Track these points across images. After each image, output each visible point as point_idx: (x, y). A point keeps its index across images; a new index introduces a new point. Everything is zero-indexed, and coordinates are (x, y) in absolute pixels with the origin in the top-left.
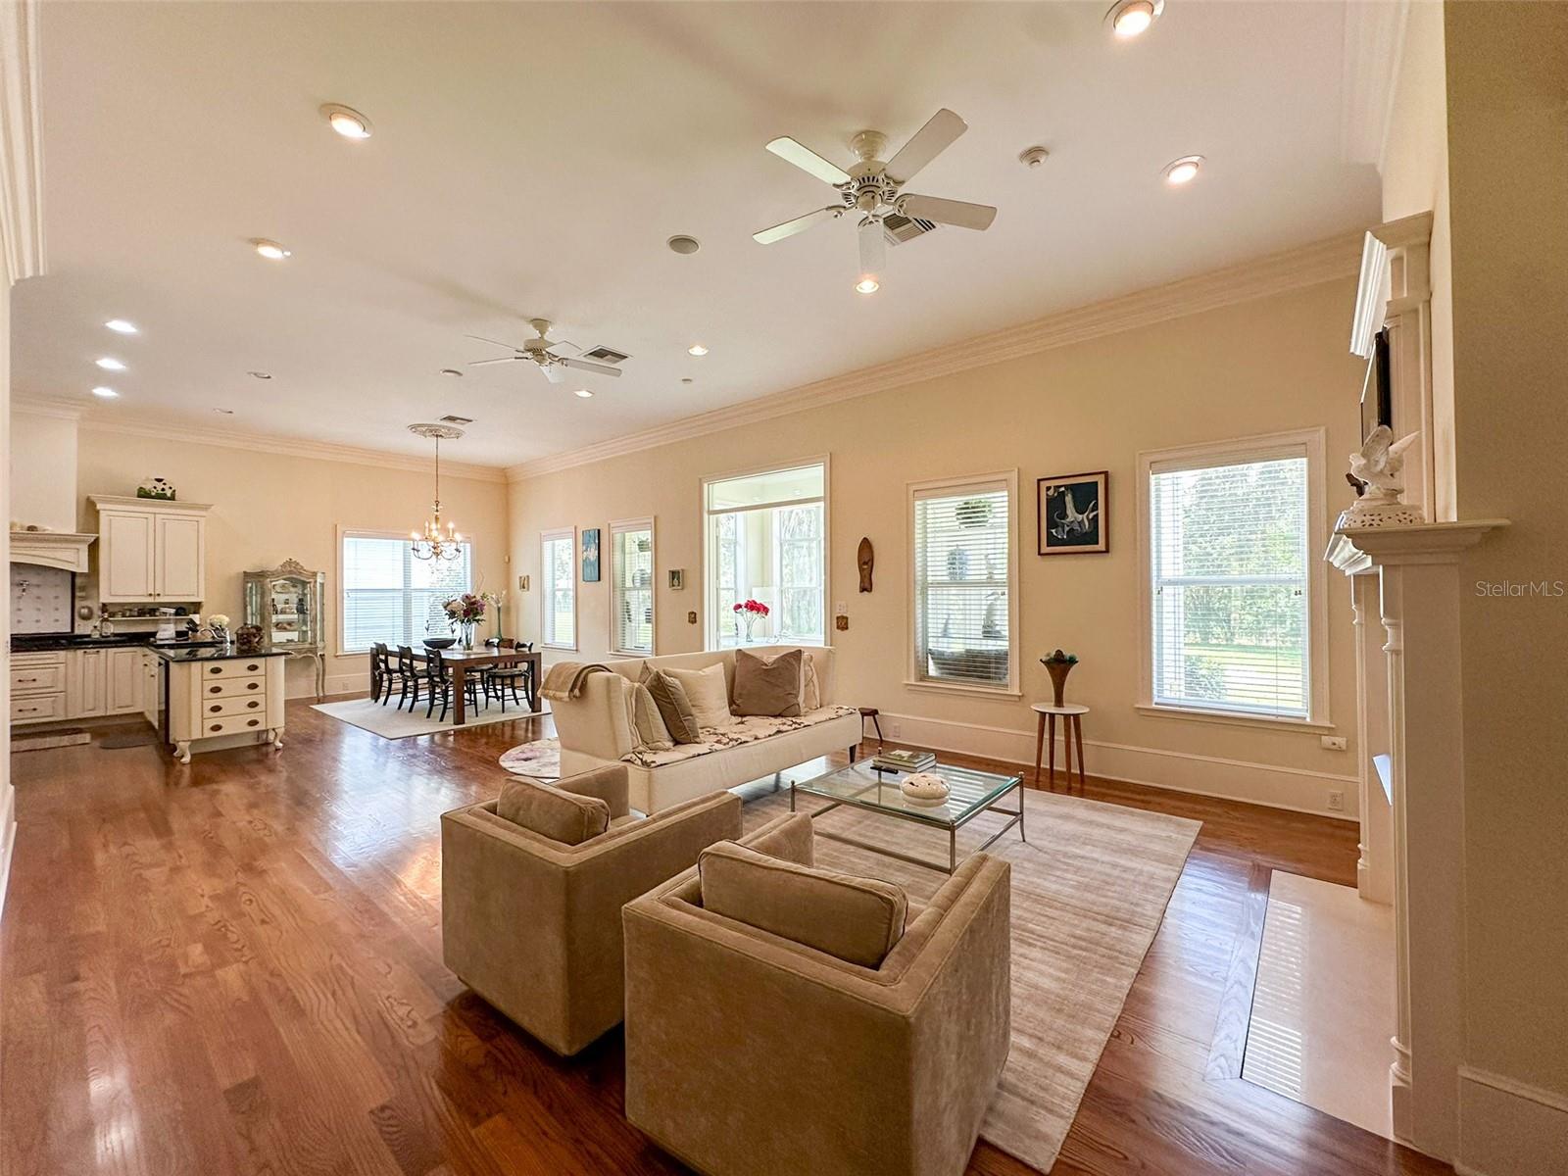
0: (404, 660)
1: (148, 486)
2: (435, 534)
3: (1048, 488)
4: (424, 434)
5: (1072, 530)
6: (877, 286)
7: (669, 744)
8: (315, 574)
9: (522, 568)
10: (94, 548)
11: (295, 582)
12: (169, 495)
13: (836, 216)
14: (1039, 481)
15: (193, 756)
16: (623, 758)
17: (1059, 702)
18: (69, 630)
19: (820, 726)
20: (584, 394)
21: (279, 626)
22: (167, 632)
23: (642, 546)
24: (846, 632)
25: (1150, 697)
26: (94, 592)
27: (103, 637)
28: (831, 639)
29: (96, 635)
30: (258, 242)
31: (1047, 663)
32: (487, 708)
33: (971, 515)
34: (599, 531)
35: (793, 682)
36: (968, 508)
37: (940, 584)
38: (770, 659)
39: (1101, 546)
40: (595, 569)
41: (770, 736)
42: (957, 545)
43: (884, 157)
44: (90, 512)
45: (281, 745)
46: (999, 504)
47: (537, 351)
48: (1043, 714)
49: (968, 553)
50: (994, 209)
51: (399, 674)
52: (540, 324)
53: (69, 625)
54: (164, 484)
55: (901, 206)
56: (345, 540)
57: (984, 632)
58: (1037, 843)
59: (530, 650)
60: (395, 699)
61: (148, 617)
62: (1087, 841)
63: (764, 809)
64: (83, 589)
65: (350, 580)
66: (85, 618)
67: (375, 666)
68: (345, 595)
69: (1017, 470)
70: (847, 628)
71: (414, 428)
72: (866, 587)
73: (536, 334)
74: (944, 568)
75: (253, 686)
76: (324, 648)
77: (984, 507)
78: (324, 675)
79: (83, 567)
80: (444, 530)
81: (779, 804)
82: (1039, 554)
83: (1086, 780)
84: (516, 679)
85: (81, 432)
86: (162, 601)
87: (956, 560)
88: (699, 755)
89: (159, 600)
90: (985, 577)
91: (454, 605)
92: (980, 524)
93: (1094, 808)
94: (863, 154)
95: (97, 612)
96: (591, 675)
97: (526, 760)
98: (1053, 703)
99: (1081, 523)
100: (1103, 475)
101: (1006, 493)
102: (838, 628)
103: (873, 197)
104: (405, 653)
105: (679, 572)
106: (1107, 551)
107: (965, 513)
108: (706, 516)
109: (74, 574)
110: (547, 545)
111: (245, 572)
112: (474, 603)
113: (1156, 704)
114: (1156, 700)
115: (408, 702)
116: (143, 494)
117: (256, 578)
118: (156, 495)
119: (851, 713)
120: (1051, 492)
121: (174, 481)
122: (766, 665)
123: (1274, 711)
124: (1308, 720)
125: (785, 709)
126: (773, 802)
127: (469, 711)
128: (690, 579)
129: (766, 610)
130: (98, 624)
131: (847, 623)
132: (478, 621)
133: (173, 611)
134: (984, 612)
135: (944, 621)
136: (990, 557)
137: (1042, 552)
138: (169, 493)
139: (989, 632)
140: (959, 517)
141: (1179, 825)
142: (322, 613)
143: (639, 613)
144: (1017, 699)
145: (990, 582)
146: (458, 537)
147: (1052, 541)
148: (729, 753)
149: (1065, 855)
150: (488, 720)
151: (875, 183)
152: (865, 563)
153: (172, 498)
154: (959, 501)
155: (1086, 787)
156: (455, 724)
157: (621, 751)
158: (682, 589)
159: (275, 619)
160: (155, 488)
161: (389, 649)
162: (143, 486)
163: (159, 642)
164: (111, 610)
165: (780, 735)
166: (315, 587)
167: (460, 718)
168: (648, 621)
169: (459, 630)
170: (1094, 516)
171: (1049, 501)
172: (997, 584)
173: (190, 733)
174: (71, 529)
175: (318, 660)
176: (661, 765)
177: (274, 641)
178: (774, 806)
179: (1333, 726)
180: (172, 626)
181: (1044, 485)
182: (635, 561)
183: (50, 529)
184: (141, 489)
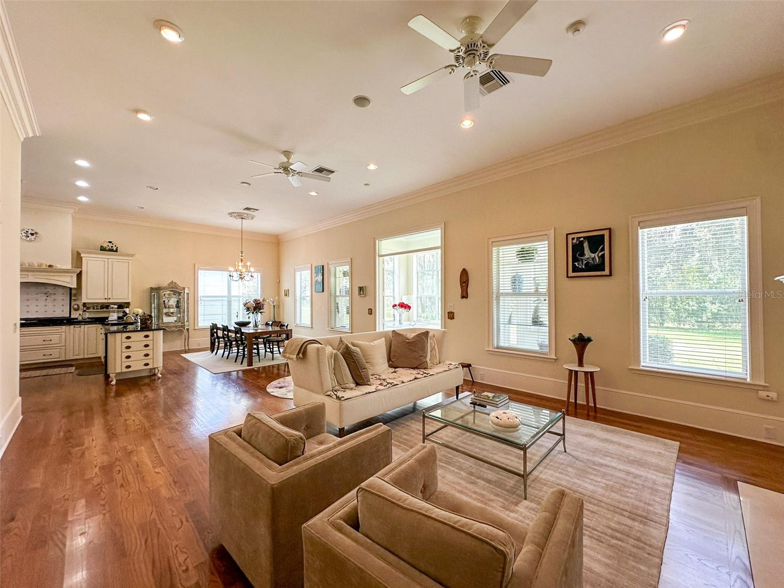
0: (225, 332)
1: (105, 245)
2: (240, 268)
3: (573, 239)
4: (235, 217)
5: (588, 263)
6: (473, 123)
7: (353, 385)
8: (184, 289)
9: (285, 286)
10: (79, 276)
11: (175, 292)
12: (115, 249)
13: (451, 73)
14: (567, 235)
15: (116, 380)
16: (326, 394)
17: (581, 364)
18: (68, 316)
19: (439, 375)
20: (313, 194)
21: (168, 315)
22: (113, 317)
23: (345, 274)
24: (453, 320)
25: (639, 362)
26: (79, 297)
27: (83, 319)
28: (444, 325)
29: (80, 318)
30: (137, 111)
31: (574, 341)
32: (265, 357)
33: (525, 255)
34: (323, 266)
35: (423, 349)
36: (524, 251)
37: (507, 294)
38: (411, 336)
39: (607, 272)
40: (322, 286)
41: (410, 381)
42: (517, 272)
43: (480, 31)
44: (77, 259)
45: (161, 376)
46: (542, 249)
47: (286, 169)
48: (571, 371)
49: (523, 276)
50: (551, 61)
51: (222, 339)
52: (287, 154)
53: (68, 313)
54: (113, 244)
55: (491, 63)
56: (200, 271)
57: (533, 322)
58: (574, 453)
59: (287, 328)
60: (221, 352)
61: (105, 310)
62: (607, 454)
63: (407, 423)
64: (75, 295)
65: (201, 292)
66: (76, 310)
67: (212, 335)
68: (199, 299)
69: (553, 229)
70: (454, 318)
71: (231, 214)
72: (465, 296)
73: (285, 160)
74: (509, 285)
75: (146, 346)
76: (189, 325)
77: (533, 250)
78: (188, 339)
79: (74, 285)
80: (245, 266)
81: (416, 420)
82: (567, 277)
83: (597, 410)
84: (280, 343)
85: (73, 218)
86: (111, 302)
87: (516, 281)
88: (370, 393)
89: (109, 301)
90: (533, 290)
91: (249, 304)
92: (531, 260)
93: (608, 431)
94: (468, 32)
95: (81, 307)
96: (308, 346)
97: (280, 388)
98: (577, 365)
99: (593, 259)
100: (608, 231)
101: (547, 242)
102: (448, 318)
103: (474, 57)
104: (225, 329)
105: (363, 287)
106: (610, 275)
107: (522, 254)
108: (377, 258)
109: (71, 289)
110: (298, 274)
111: (151, 288)
112: (259, 303)
113: (642, 366)
114: (642, 364)
115: (226, 353)
116: (103, 249)
117: (156, 291)
118: (109, 249)
119: (457, 367)
120: (575, 241)
121: (118, 242)
122: (409, 340)
123: (724, 374)
124: (748, 380)
125: (419, 364)
126: (412, 419)
127: (255, 359)
128: (369, 291)
129: (409, 307)
130: (81, 313)
131: (453, 316)
132: (261, 312)
133: (116, 307)
134: (533, 310)
135: (509, 315)
136: (536, 279)
137: (569, 276)
138: (115, 248)
139: (536, 322)
140: (518, 256)
141: (665, 444)
142: (188, 308)
143: (343, 309)
144: (554, 361)
145: (537, 293)
146: (252, 269)
147: (575, 269)
148: (386, 392)
149: (594, 463)
150: (265, 364)
151: (475, 48)
152: (464, 283)
153: (116, 251)
154: (518, 247)
155: (598, 415)
156: (248, 366)
157: (325, 389)
158: (365, 296)
159: (165, 311)
161: (218, 326)
162: (102, 245)
163: (110, 322)
164: (88, 306)
165: (417, 380)
166: (184, 294)
167: (250, 363)
168: (348, 313)
169: (252, 318)
170: (602, 255)
171: (574, 246)
172: (541, 294)
173: (115, 370)
174: (69, 267)
175: (185, 331)
176: (347, 399)
177: (164, 321)
178: (413, 421)
179: (767, 385)
180: (116, 314)
181: (570, 237)
182: (341, 282)
183: (59, 266)
184: (101, 246)
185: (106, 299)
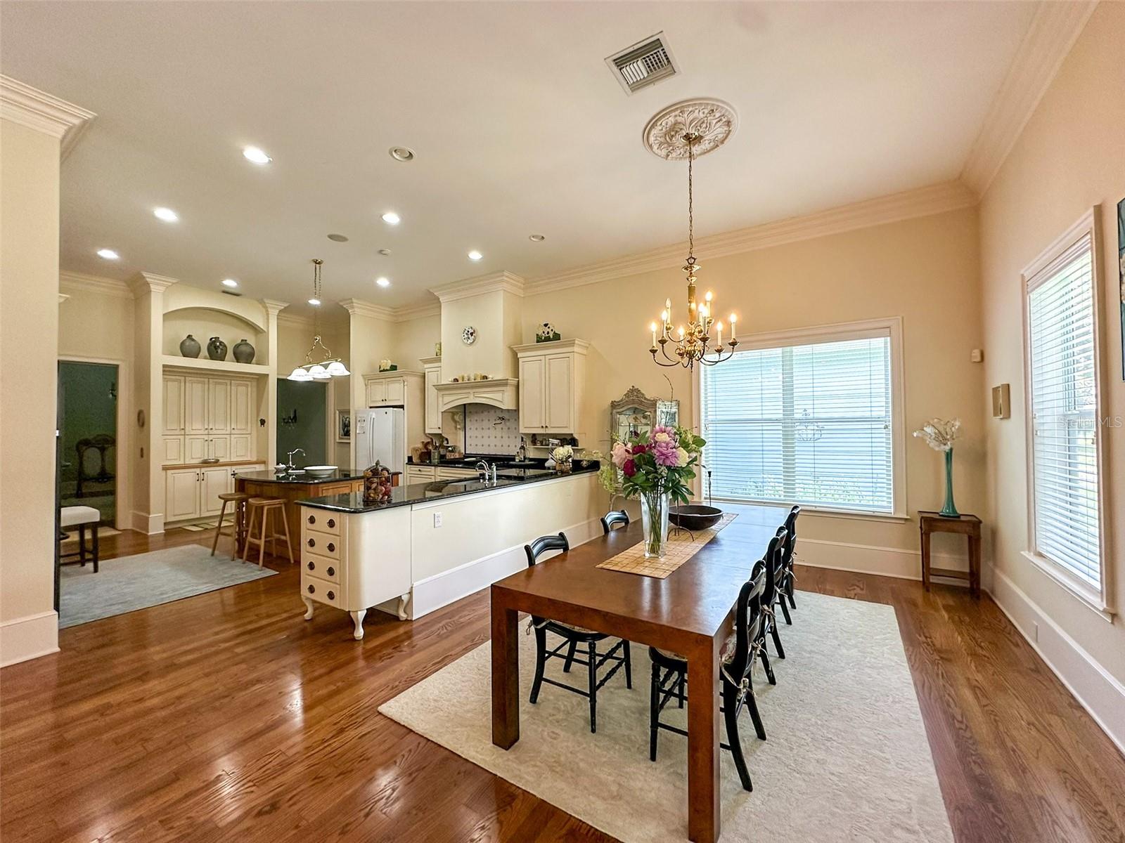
8: (654, 403)
9: (1001, 372)
11: (637, 413)
29: (517, 459)
54: (549, 327)
75: (331, 547)
79: (513, 405)
89: (548, 431)
116: (539, 339)
118: (549, 338)
130: (519, 450)
133: (557, 442)
138: (551, 335)
153: (554, 339)
160: (544, 332)
162: (538, 333)
183: (493, 376)
185: (543, 426)
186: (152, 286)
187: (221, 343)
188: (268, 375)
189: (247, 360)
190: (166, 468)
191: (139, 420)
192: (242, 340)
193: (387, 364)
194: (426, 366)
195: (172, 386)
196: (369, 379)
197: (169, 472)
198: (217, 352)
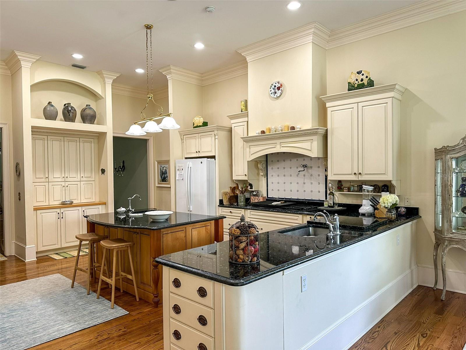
1: (352, 80)
18: (325, 199)
27: (329, 206)
29: (326, 205)
44: (321, 111)
53: (324, 195)
54: (363, 75)
86: (363, 179)
89: (361, 178)
111: (435, 149)
116: (351, 87)
117: (440, 155)
118: (358, 85)
138: (365, 82)
153: (369, 86)
160: (357, 80)
162: (350, 80)
174: (312, 125)
184: (349, 83)
185: (355, 174)
186: (22, 63)
187: (72, 107)
188: (107, 132)
189: (91, 121)
190: (36, 209)
191: (16, 171)
192: (87, 105)
193: (199, 121)
194: (233, 121)
195: (39, 143)
196: (184, 134)
197: (39, 212)
198: (70, 115)
